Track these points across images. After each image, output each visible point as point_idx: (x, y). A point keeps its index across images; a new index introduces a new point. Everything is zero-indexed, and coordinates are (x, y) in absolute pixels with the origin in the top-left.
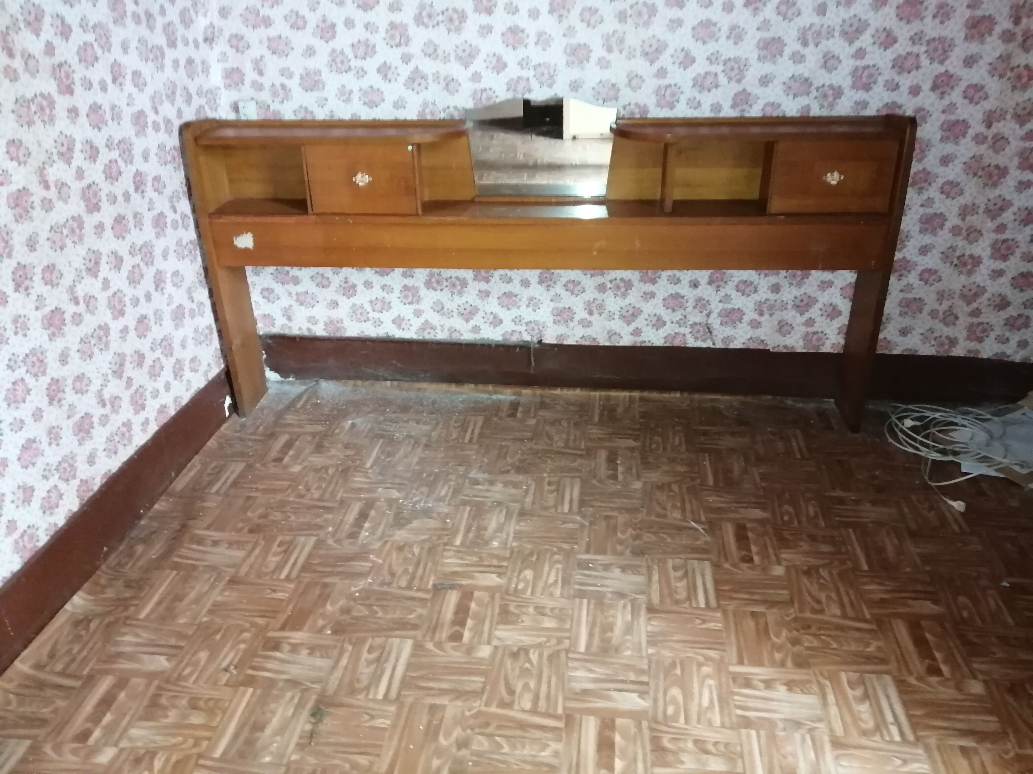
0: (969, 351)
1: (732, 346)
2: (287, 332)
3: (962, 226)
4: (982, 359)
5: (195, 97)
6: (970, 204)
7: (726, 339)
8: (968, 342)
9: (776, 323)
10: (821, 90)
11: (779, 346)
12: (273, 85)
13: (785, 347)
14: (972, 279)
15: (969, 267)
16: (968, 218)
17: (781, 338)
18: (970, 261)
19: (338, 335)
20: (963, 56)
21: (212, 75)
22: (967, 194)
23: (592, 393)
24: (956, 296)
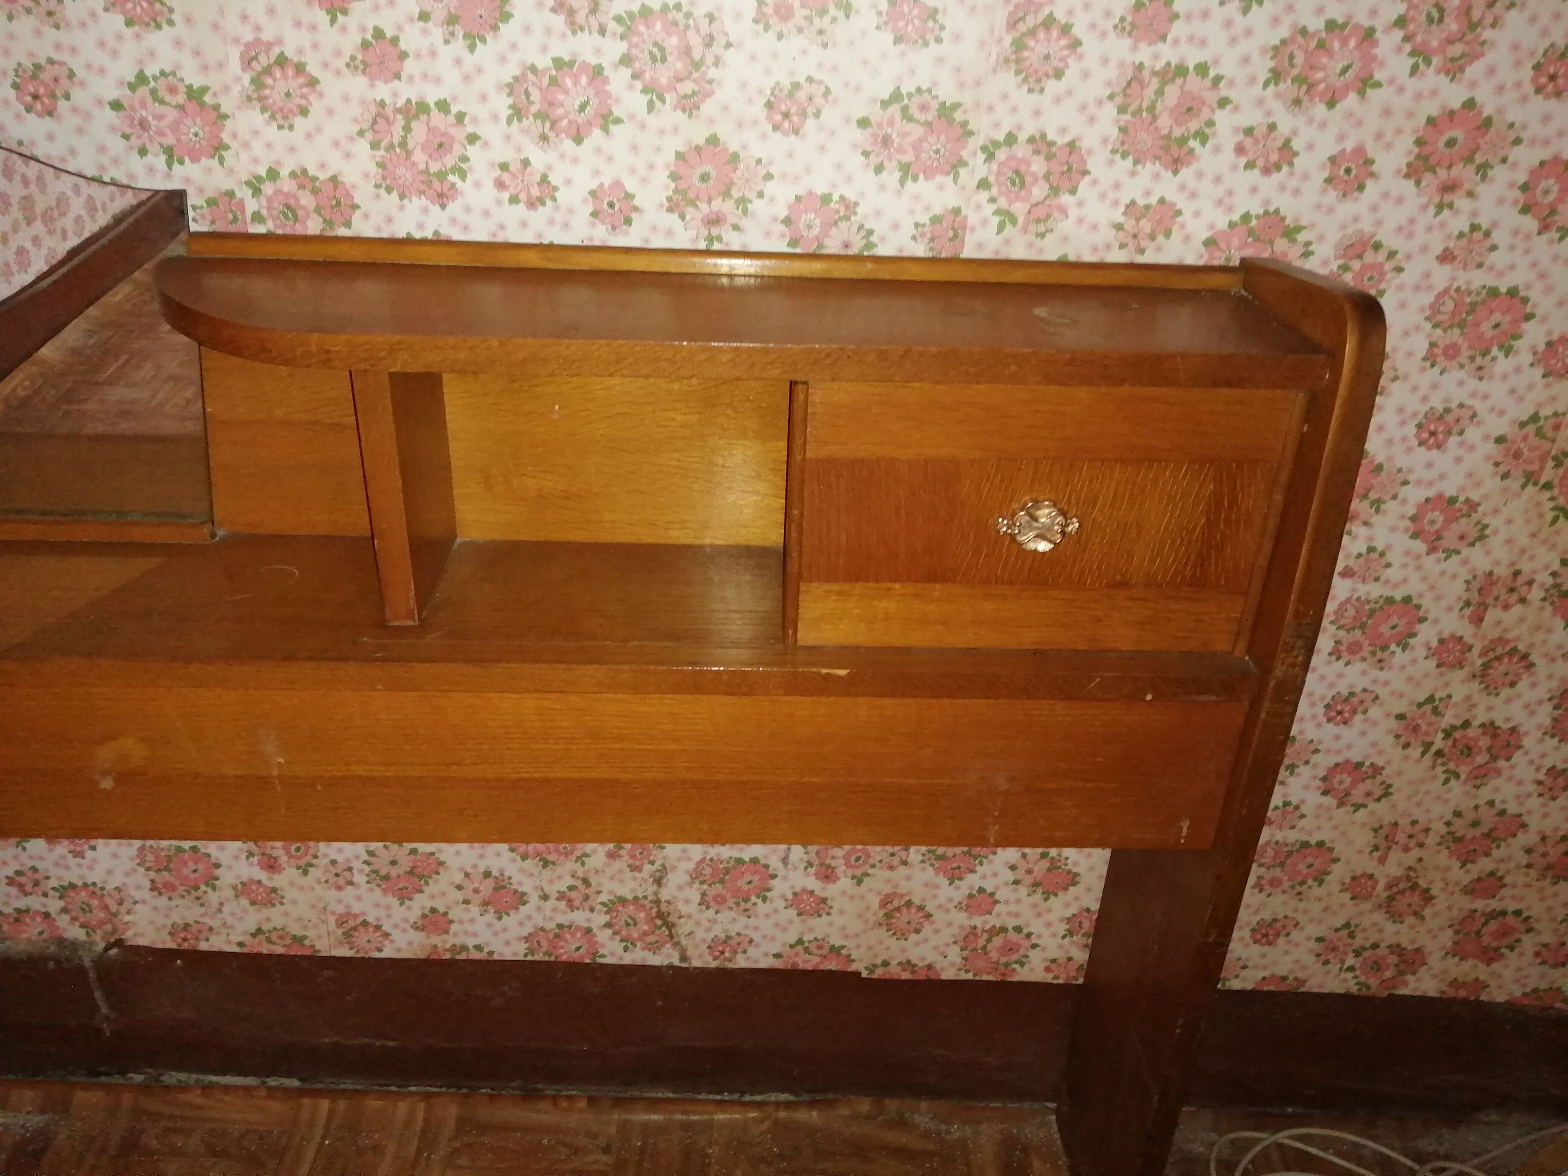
0: (1454, 983)
1: (741, 962)
3: (1469, 639)
4: (1492, 1006)
6: (1503, 571)
7: (718, 946)
8: (1453, 961)
9: (874, 901)
10: (1002, 155)
11: (886, 964)
13: (908, 965)
14: (1485, 794)
15: (1480, 759)
16: (1491, 616)
17: (893, 942)
18: (1484, 742)
22: (1496, 542)
24: (1432, 840)
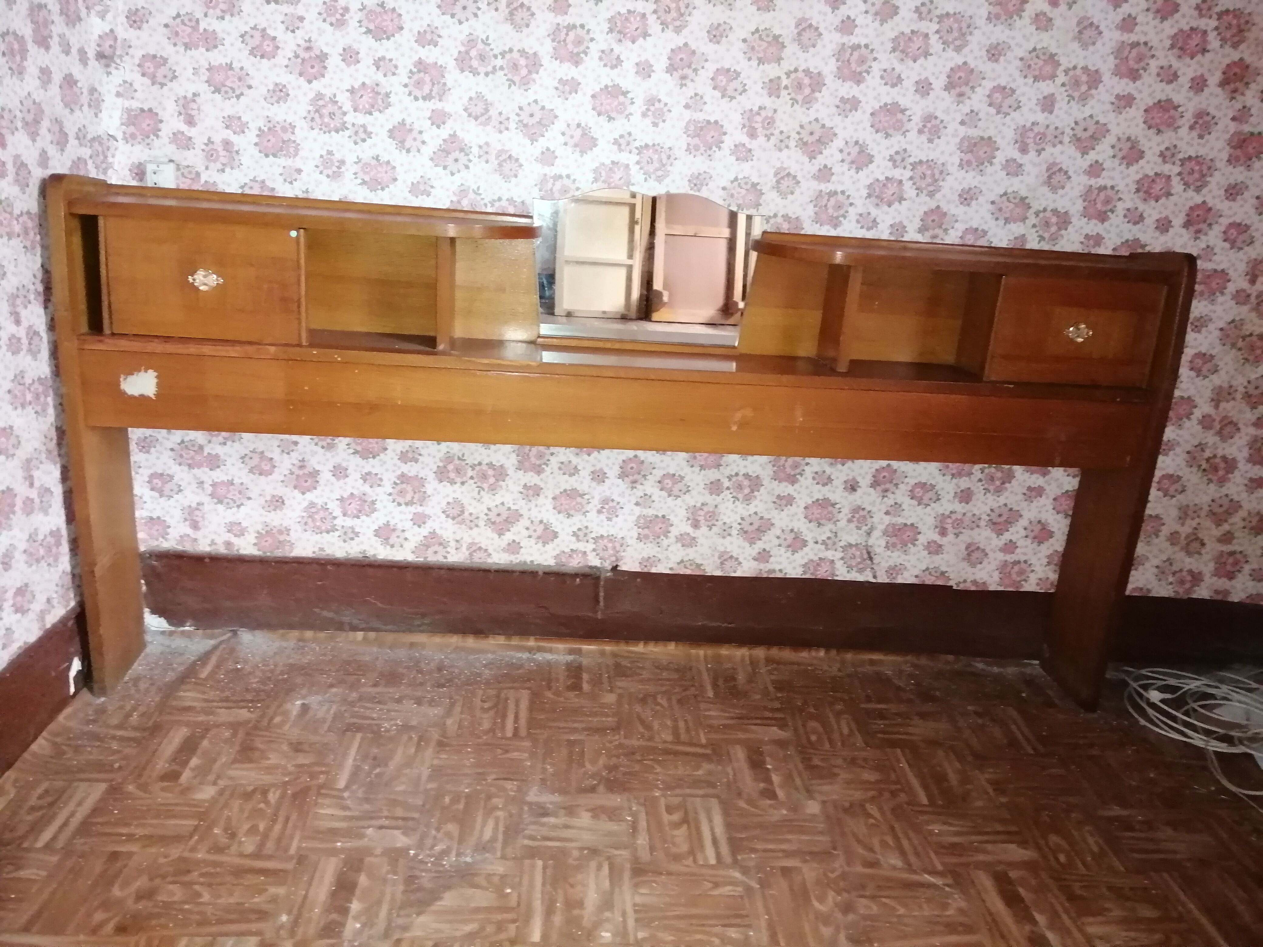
0: (1217, 592)
1: (900, 580)
2: (188, 547)
3: (1215, 416)
4: (1233, 603)
5: (72, 142)
6: (1225, 385)
7: (893, 570)
8: (1215, 578)
9: (963, 547)
10: (1041, 215)
11: (965, 581)
12: (210, 142)
13: (974, 582)
14: (1224, 491)
15: (1221, 473)
16: (1223, 405)
17: (970, 570)
18: (1222, 465)
19: (279, 553)
20: (1225, 183)
21: (104, 115)
22: (1222, 373)
23: (693, 651)
24: (1203, 513)
